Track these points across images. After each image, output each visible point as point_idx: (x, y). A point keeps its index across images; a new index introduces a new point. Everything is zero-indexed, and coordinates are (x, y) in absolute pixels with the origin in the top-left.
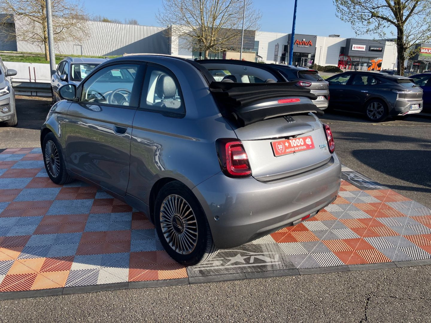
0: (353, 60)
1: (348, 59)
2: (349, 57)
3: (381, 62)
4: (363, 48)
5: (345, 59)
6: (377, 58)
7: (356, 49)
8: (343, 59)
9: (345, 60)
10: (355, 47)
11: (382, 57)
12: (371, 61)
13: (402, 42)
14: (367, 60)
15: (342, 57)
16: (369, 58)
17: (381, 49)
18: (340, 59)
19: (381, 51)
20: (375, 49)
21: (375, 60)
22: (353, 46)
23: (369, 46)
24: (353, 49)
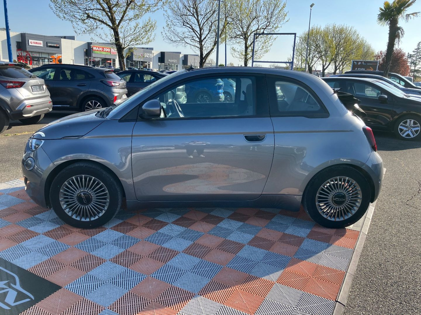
0: (33, 56)
1: (27, 55)
2: (27, 52)
3: (61, 58)
4: (40, 44)
5: (24, 54)
6: (56, 55)
7: (33, 44)
8: (22, 54)
9: (24, 56)
10: (32, 42)
11: (61, 54)
12: (51, 56)
13: (119, 42)
14: (47, 56)
15: (20, 52)
16: (49, 54)
17: (58, 45)
18: (18, 55)
19: (58, 47)
20: (53, 45)
21: (54, 56)
22: (30, 41)
23: (46, 42)
24: (30, 44)
